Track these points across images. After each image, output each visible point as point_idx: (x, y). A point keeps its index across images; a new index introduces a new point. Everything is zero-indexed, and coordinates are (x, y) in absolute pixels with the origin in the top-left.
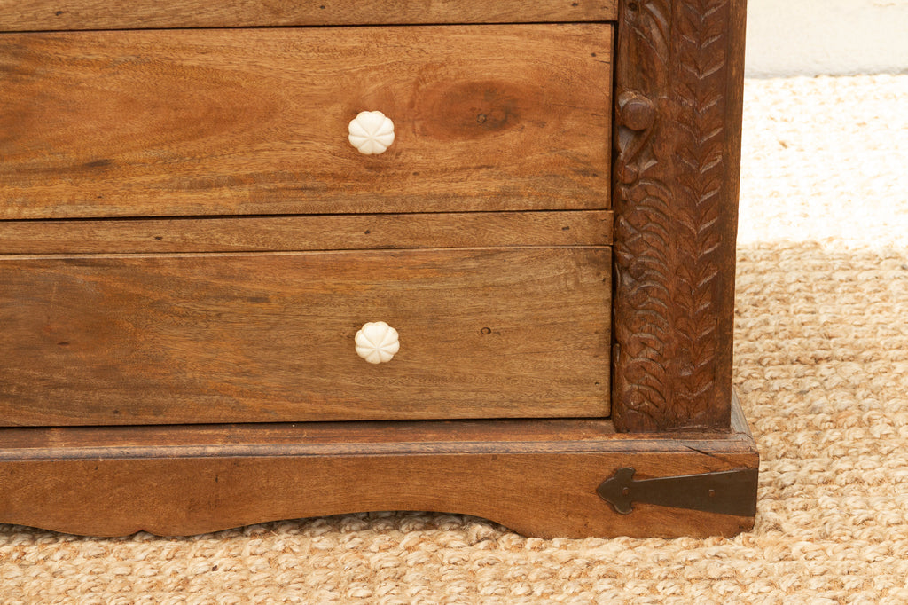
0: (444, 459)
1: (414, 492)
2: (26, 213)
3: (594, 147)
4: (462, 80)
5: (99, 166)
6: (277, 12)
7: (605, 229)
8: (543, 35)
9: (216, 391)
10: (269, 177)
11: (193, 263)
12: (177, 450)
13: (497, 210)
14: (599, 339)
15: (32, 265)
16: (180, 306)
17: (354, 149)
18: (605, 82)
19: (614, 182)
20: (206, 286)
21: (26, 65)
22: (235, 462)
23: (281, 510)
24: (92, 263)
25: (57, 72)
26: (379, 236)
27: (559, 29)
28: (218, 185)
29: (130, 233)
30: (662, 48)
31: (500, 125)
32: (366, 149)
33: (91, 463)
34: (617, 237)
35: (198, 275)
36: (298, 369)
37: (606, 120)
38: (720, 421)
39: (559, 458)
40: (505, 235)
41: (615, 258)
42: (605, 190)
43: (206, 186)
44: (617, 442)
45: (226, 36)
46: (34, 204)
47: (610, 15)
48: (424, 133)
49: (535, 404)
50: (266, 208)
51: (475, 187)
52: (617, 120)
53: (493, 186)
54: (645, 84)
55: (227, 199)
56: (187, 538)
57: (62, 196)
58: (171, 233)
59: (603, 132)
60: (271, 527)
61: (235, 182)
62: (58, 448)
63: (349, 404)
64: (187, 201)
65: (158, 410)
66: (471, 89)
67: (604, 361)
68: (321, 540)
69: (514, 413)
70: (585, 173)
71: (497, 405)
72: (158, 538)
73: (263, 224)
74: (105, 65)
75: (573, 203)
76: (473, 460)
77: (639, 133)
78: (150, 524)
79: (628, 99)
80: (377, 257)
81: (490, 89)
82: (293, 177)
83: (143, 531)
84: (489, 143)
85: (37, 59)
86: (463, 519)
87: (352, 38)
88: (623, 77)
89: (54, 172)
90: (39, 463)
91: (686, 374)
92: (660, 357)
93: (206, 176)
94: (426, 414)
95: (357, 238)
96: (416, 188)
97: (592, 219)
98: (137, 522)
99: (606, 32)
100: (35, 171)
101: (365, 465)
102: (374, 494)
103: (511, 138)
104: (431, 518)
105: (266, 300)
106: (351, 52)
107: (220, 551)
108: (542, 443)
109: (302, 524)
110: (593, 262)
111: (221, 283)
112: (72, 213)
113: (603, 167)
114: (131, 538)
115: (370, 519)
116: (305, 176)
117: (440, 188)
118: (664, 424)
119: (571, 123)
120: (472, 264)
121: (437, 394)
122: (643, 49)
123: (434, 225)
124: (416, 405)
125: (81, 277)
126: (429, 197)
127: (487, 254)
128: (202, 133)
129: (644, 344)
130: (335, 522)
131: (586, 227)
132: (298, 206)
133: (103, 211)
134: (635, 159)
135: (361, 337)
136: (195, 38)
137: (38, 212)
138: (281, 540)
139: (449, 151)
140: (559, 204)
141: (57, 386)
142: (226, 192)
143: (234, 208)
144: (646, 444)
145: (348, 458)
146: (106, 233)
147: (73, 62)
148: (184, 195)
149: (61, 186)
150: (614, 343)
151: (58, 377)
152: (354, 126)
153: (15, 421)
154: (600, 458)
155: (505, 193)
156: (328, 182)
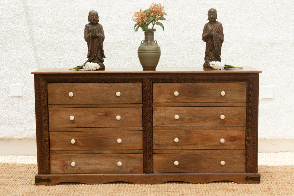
0: (230, 175)
1: (226, 179)
2: (188, 149)
3: (244, 143)
4: (231, 136)
5: (195, 144)
6: (213, 128)
7: (245, 152)
8: (239, 131)
9: (206, 168)
10: (212, 145)
11: (204, 155)
12: (203, 174)
13: (234, 149)
14: (244, 163)
15: (188, 154)
16: (203, 159)
17: (221, 142)
18: (245, 136)
19: (246, 146)
20: (206, 157)
21: (189, 133)
22: (209, 175)
23: (213, 181)
24: (195, 154)
25: (192, 134)
26: (223, 152)
27: (241, 131)
28: (207, 146)
29: (198, 151)
30: (250, 133)
31: (235, 141)
32: (222, 142)
33: (194, 175)
34: (246, 152)
35: (205, 156)
36: (215, 166)
37: (245, 140)
38: (257, 172)
39: (241, 175)
40: (235, 152)
41: (246, 154)
42: (245, 148)
43: (206, 146)
44: (246, 174)
45: (208, 131)
46: (189, 148)
47: (245, 130)
48: (227, 141)
49: (238, 170)
50: (212, 149)
51: (232, 147)
52: (246, 140)
53: (234, 147)
54: (249, 136)
55: (208, 148)
56: (203, 183)
57: (192, 147)
58: (202, 151)
59: (245, 142)
60: (212, 182)
61: (209, 146)
62: (191, 174)
63: (220, 170)
64: (204, 148)
65: (201, 170)
66: (232, 137)
67: (245, 166)
68: (217, 184)
69: (236, 171)
70: (243, 146)
71: (235, 170)
72: (200, 183)
73: (211, 150)
74: (196, 133)
75: (242, 149)
76: (232, 175)
77: (248, 141)
78: (200, 182)
79: (247, 138)
80: (223, 154)
81: (234, 137)
82: (214, 146)
83: (199, 183)
84: (234, 142)
85: (190, 133)
86: (231, 182)
87: (221, 131)
88: (247, 136)
89: (191, 145)
90: (189, 175)
91: (253, 166)
92: (250, 165)
93: (206, 145)
94: (227, 171)
95: (221, 152)
96: (227, 147)
97: (244, 151)
98: (198, 182)
99: (245, 131)
100: (189, 144)
101: (221, 175)
102: (222, 179)
103: (236, 142)
104: (228, 181)
105: (211, 158)
106: (221, 133)
107: (207, 185)
108: (239, 174)
109: (215, 182)
110: (244, 155)
111: (207, 157)
112: (192, 149)
113: (245, 145)
114: (198, 183)
115: (222, 181)
116: (215, 146)
117: (229, 147)
118: (251, 172)
119: (242, 140)
120: (232, 155)
121: (229, 169)
122: (248, 133)
123: (228, 151)
124: (227, 170)
125: (193, 156)
126: (228, 148)
127: (234, 154)
128: (206, 141)
129: (249, 163)
130: (218, 182)
131: (243, 151)
132: (215, 149)
133: (196, 149)
134: (248, 144)
135: (221, 162)
136: (206, 131)
137: (189, 149)
138: (213, 183)
139: (230, 143)
140: (241, 149)
141: (190, 168)
142: (208, 147)
143: (209, 149)
144: (249, 174)
145: (220, 175)
146: (196, 151)
147: (193, 133)
148: (204, 147)
149: (192, 146)
150: (246, 163)
151: (191, 167)
152: (221, 140)
153: (186, 172)
154: (245, 175)
155: (235, 148)
156: (218, 146)
